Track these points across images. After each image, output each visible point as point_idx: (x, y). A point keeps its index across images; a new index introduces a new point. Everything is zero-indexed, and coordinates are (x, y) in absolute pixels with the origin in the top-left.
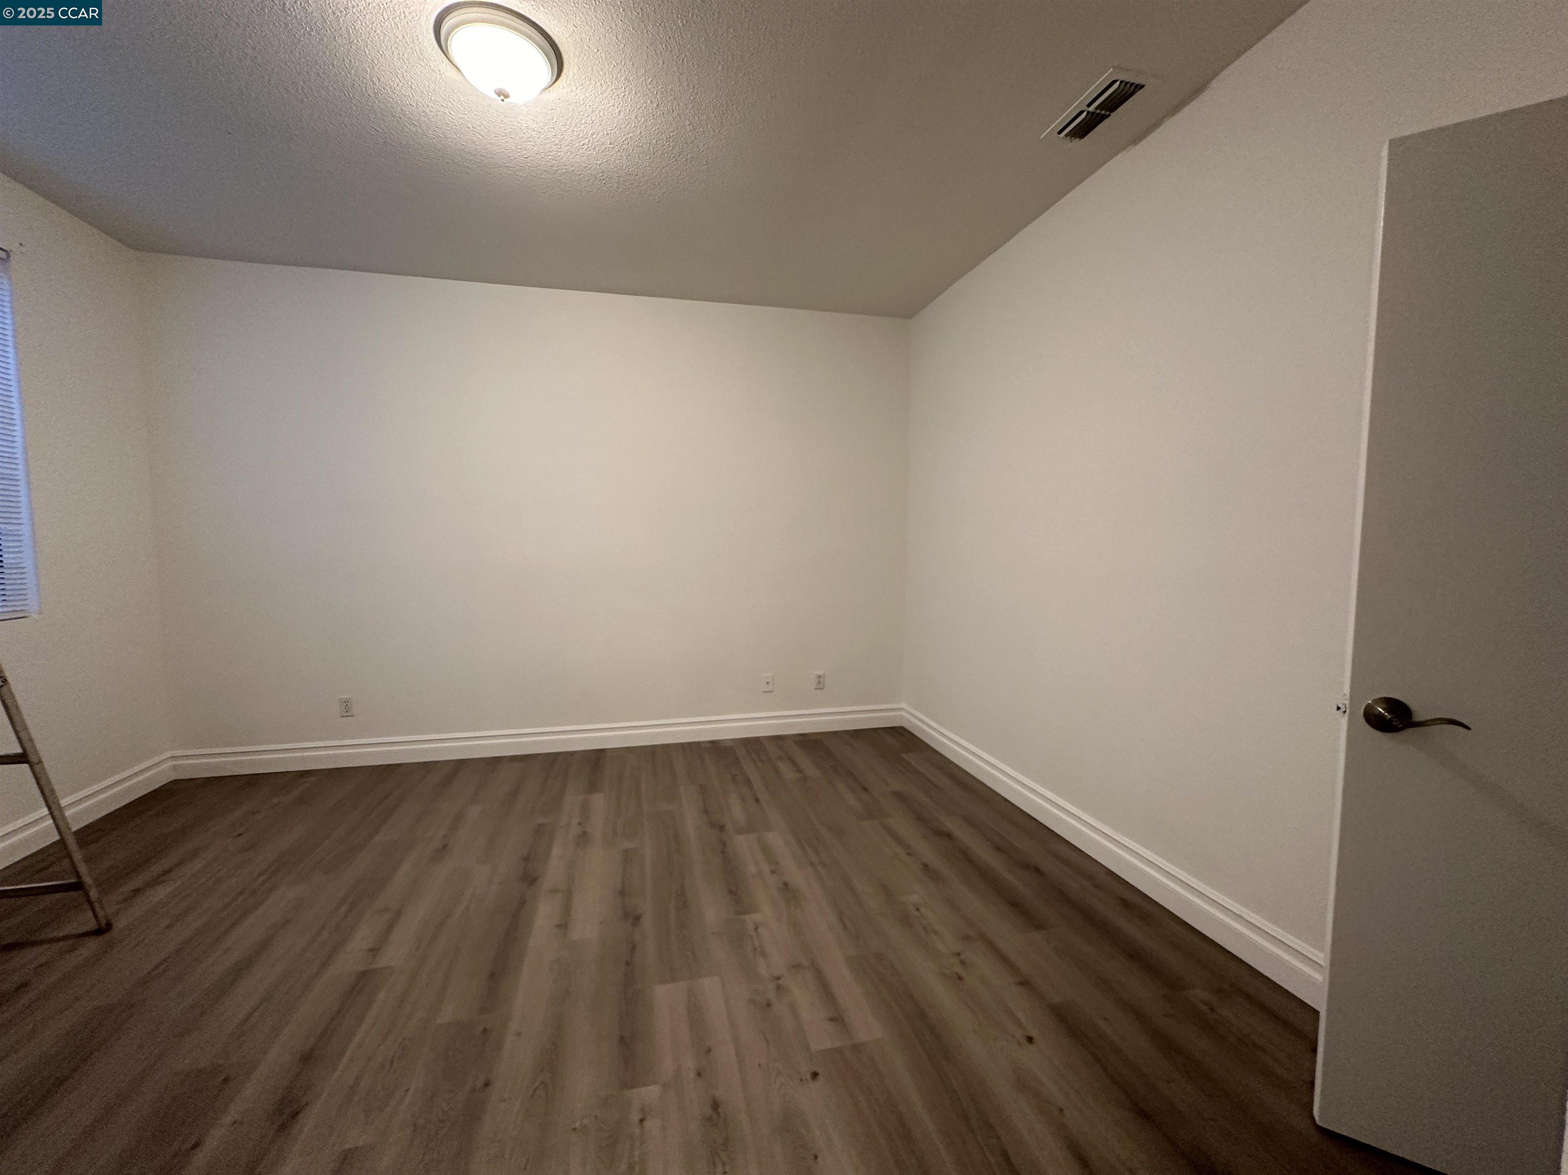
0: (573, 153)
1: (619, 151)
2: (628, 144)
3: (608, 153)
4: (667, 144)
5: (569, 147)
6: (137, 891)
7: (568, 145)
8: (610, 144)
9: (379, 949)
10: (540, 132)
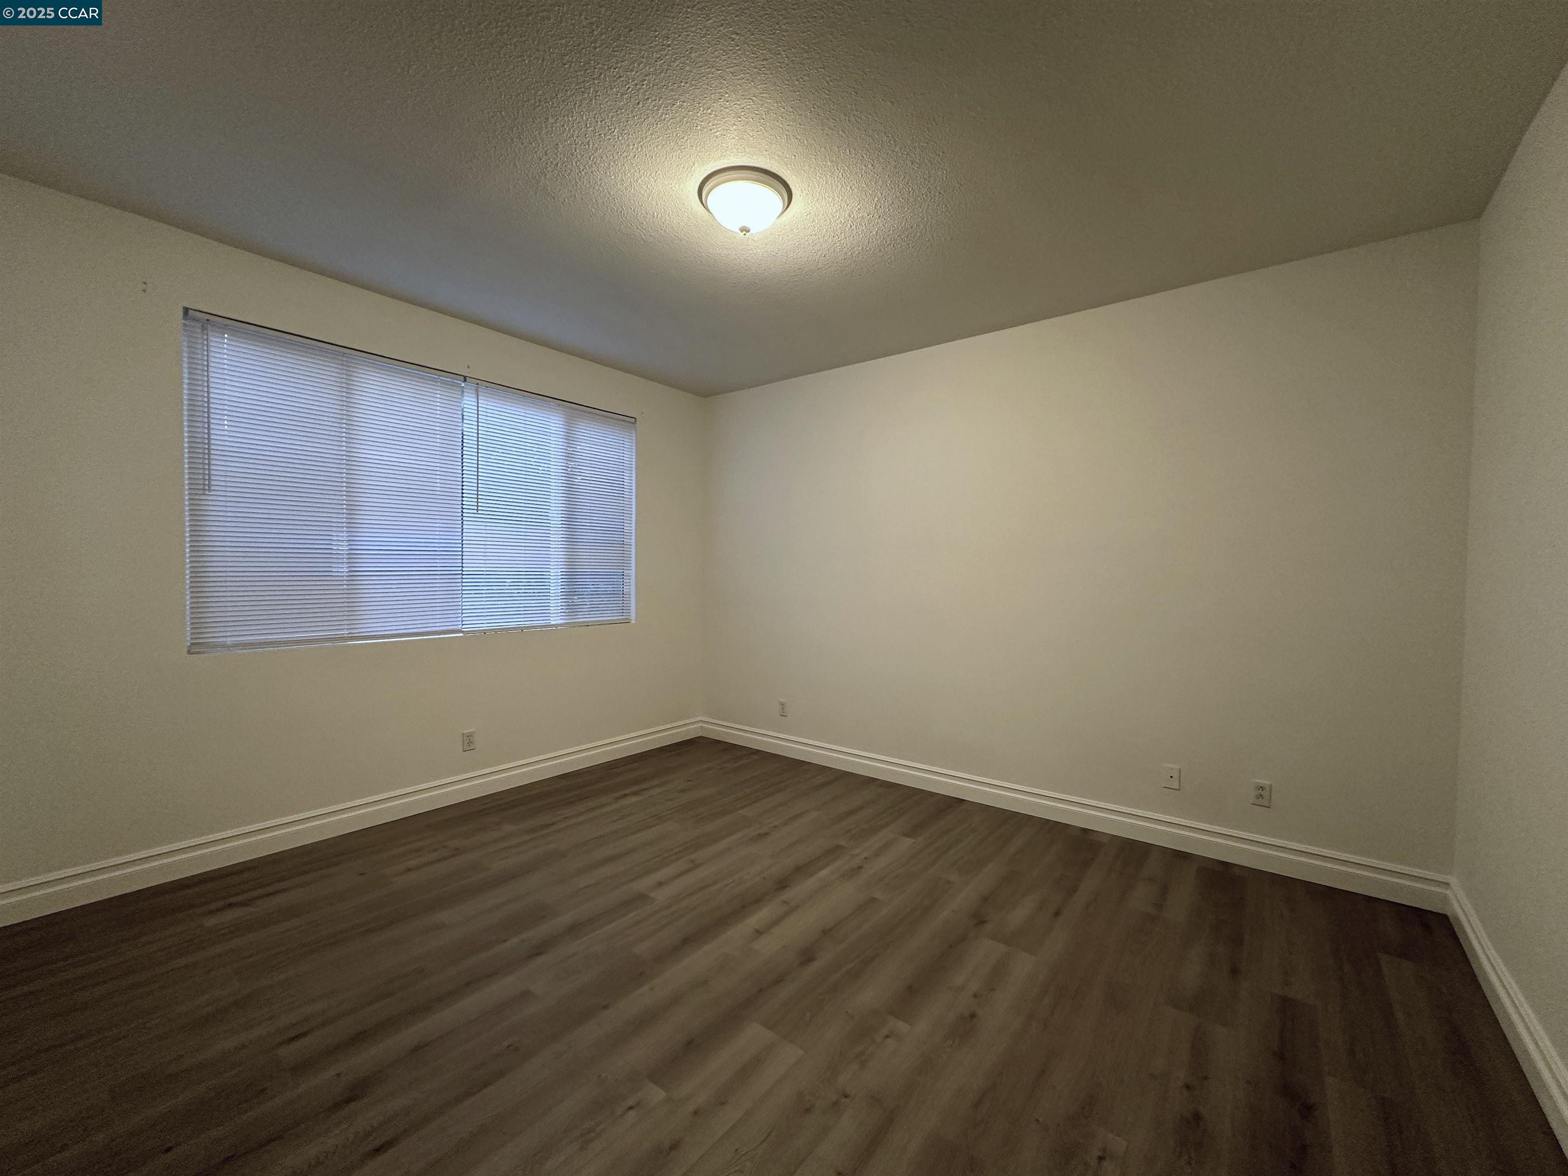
0: (851, 236)
1: (879, 217)
2: (880, 207)
3: (874, 223)
4: (910, 190)
5: (843, 234)
6: (625, 795)
7: (842, 233)
8: (868, 215)
9: (664, 885)
10: (816, 234)
